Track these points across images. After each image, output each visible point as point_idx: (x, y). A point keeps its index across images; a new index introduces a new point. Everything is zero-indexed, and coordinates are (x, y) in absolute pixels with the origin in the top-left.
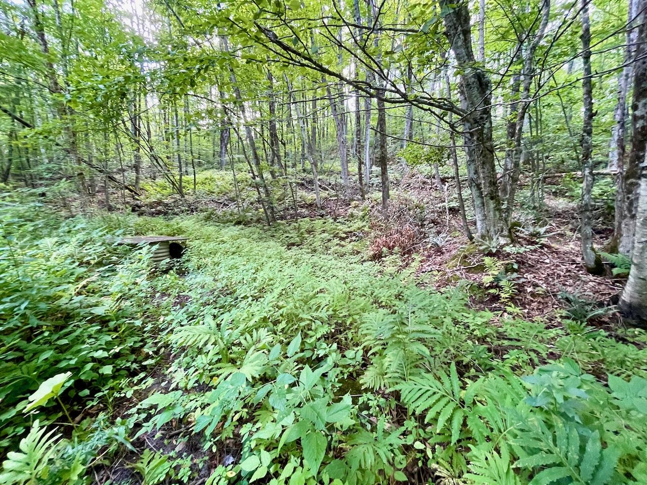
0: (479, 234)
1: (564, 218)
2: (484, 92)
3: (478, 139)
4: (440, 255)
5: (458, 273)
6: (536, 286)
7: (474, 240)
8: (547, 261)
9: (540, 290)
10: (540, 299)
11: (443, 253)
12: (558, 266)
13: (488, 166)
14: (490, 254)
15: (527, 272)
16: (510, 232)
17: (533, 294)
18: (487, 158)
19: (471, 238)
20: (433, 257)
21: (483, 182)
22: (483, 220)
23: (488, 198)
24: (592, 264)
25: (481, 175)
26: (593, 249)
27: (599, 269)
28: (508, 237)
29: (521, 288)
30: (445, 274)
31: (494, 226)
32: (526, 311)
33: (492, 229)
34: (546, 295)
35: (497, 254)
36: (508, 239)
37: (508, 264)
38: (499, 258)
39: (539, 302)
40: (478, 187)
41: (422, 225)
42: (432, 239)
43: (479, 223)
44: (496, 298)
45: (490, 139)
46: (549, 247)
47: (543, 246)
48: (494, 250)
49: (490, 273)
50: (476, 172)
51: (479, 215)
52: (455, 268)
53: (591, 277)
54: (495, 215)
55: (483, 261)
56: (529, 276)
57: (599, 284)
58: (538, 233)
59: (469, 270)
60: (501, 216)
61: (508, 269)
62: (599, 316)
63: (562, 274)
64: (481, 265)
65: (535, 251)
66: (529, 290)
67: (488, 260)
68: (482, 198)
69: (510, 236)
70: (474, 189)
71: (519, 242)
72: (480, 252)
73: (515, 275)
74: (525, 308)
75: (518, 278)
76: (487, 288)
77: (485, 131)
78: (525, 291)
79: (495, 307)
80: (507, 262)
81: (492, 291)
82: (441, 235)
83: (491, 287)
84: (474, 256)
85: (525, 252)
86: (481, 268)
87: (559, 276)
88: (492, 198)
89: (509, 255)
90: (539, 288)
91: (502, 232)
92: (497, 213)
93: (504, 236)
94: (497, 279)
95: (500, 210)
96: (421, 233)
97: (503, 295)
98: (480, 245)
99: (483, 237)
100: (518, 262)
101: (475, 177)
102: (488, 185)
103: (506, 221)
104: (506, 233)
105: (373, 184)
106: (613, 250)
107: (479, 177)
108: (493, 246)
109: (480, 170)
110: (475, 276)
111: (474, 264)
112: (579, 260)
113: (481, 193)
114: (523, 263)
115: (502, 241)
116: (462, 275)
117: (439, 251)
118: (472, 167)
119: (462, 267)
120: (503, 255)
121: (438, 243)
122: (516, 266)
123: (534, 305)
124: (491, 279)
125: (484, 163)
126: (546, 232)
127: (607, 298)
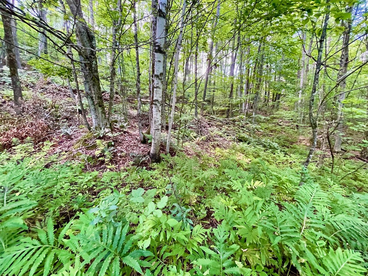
0: (94, 126)
1: (136, 119)
2: (91, 42)
3: (89, 69)
4: (70, 141)
5: (81, 151)
6: (122, 152)
7: (91, 130)
8: (127, 139)
9: (123, 154)
10: (124, 158)
11: (72, 139)
12: (131, 141)
13: (96, 87)
14: (100, 138)
15: (118, 146)
16: (110, 125)
17: (121, 157)
18: (95, 82)
19: (90, 129)
20: (65, 142)
21: (94, 96)
22: (96, 118)
23: (98, 106)
24: (142, 139)
25: (93, 92)
26: (142, 133)
27: (144, 141)
28: (109, 128)
29: (115, 155)
30: (71, 153)
31: (102, 122)
32: (117, 165)
33: (101, 124)
34: (126, 156)
35: (104, 138)
36: (110, 129)
37: (109, 143)
38: (105, 140)
39: (123, 160)
40: (92, 98)
41: (56, 120)
42: (64, 130)
43: (94, 120)
44: (103, 162)
45: (97, 71)
46: (128, 133)
47: (125, 132)
48: (102, 136)
49: (99, 149)
50: (90, 90)
51: (94, 115)
52: (79, 148)
53: (142, 145)
54: (102, 116)
55: (96, 142)
56: (119, 148)
57: (145, 147)
58: (124, 126)
59: (88, 148)
60: (105, 117)
61: (109, 146)
62: (144, 161)
63: (132, 145)
64: (95, 145)
65: (122, 135)
66: (119, 154)
67: (98, 142)
68: (95, 105)
69: (111, 127)
70: (90, 100)
71: (115, 131)
72: (95, 137)
73: (113, 148)
74: (117, 164)
75: (114, 149)
76: (98, 158)
77: (93, 66)
78: (117, 156)
79: (103, 167)
80: (108, 142)
81: (101, 159)
82: (71, 127)
83: (100, 157)
84: (91, 140)
85: (118, 136)
86: (95, 147)
87: (131, 146)
88: (100, 106)
89: (110, 137)
90: (123, 153)
91: (106, 125)
92: (103, 115)
93: (108, 128)
94: (103, 151)
95: (105, 113)
96: (56, 126)
97: (106, 160)
98: (95, 133)
99: (96, 128)
100: (114, 141)
101: (89, 92)
102: (97, 98)
103: (108, 119)
104: (108, 126)
105: (4, 82)
106: (149, 133)
107: (91, 93)
108: (101, 133)
109: (92, 89)
110: (92, 151)
111: (91, 144)
112: (138, 138)
113: (94, 102)
114: (117, 141)
115: (107, 130)
116: (83, 152)
117: (69, 137)
118: (87, 86)
119: (83, 147)
120: (107, 138)
121: (68, 132)
122: (113, 143)
123: (121, 162)
124: (100, 152)
125: (94, 85)
126: (126, 126)
127: (146, 153)
